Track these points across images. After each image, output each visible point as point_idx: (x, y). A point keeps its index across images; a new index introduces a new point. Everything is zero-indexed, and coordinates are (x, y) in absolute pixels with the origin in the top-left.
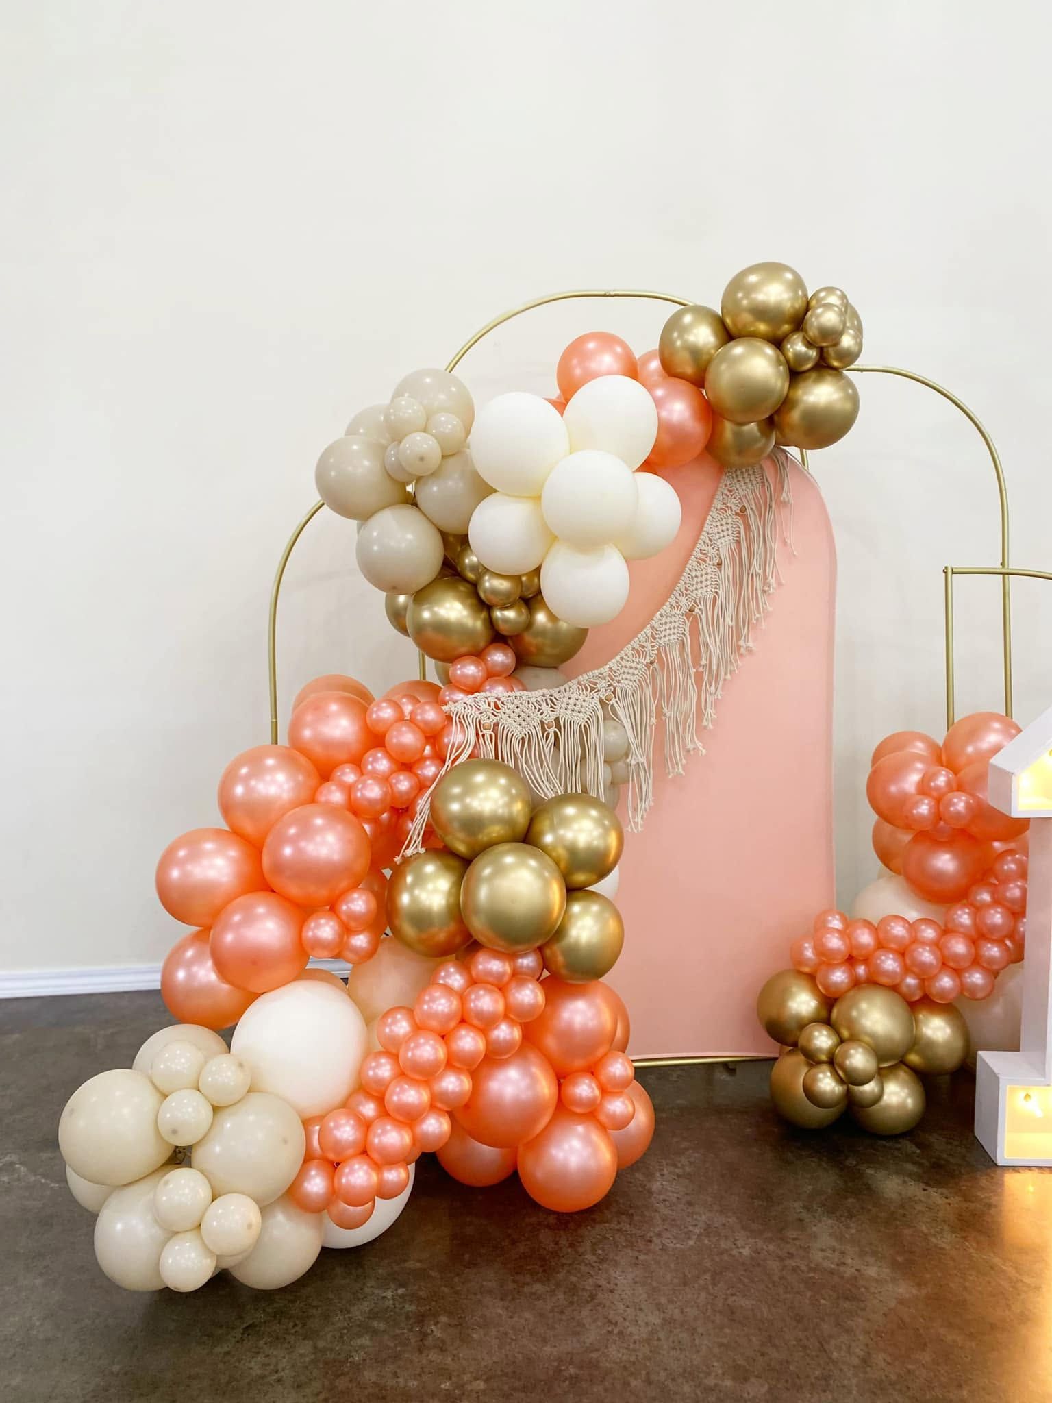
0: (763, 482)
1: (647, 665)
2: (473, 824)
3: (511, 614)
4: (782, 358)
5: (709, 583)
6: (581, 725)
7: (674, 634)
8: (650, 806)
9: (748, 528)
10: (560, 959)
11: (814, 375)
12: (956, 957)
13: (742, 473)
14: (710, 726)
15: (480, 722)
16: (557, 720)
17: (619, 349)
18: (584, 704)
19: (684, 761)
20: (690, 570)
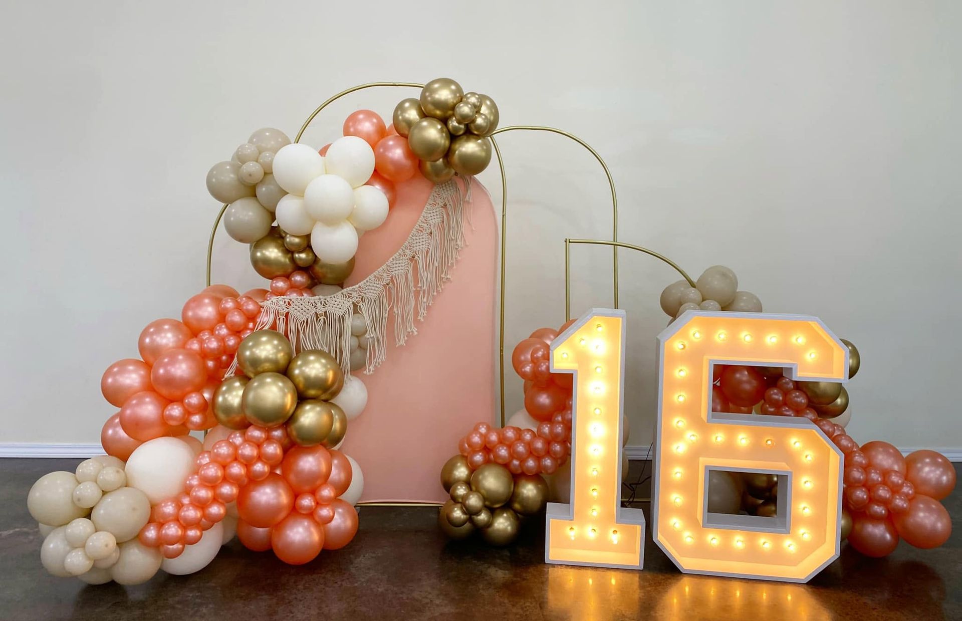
0: (457, 191)
1: (384, 285)
2: (255, 362)
3: (303, 256)
4: (445, 129)
5: (424, 243)
6: (340, 316)
7: (402, 269)
8: (382, 361)
9: (448, 215)
10: (294, 433)
11: (465, 137)
12: (536, 450)
13: (446, 185)
14: (422, 320)
15: (278, 311)
16: (325, 312)
17: (375, 120)
18: (343, 305)
19: (406, 338)
20: (412, 236)
